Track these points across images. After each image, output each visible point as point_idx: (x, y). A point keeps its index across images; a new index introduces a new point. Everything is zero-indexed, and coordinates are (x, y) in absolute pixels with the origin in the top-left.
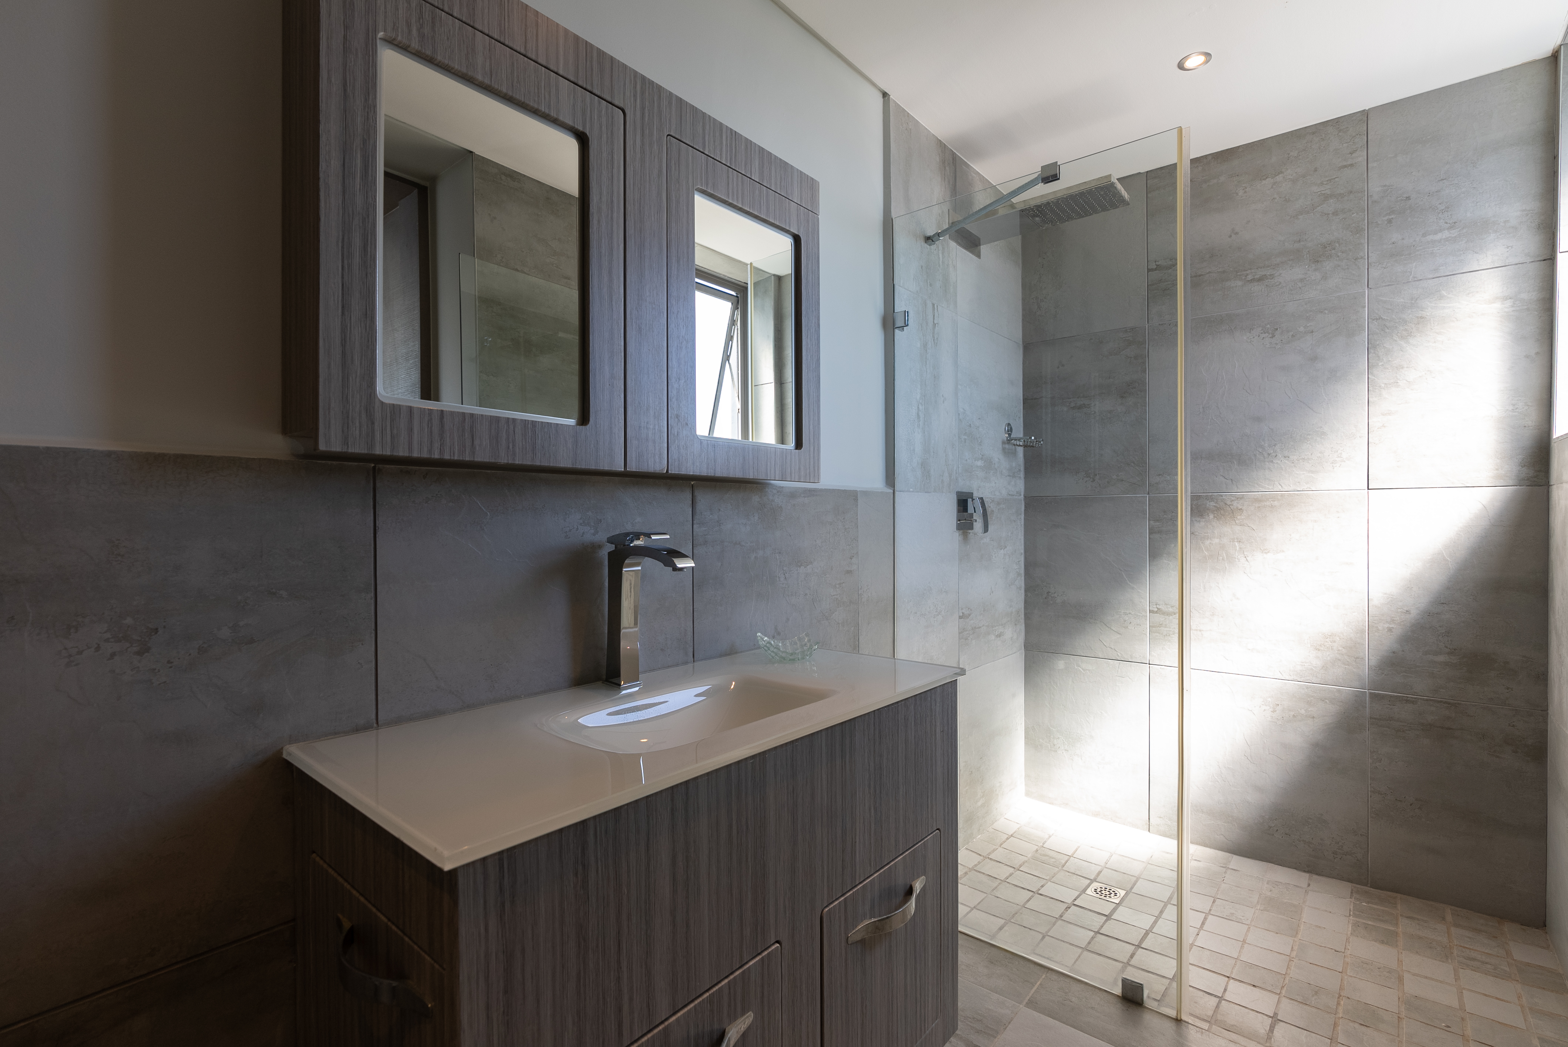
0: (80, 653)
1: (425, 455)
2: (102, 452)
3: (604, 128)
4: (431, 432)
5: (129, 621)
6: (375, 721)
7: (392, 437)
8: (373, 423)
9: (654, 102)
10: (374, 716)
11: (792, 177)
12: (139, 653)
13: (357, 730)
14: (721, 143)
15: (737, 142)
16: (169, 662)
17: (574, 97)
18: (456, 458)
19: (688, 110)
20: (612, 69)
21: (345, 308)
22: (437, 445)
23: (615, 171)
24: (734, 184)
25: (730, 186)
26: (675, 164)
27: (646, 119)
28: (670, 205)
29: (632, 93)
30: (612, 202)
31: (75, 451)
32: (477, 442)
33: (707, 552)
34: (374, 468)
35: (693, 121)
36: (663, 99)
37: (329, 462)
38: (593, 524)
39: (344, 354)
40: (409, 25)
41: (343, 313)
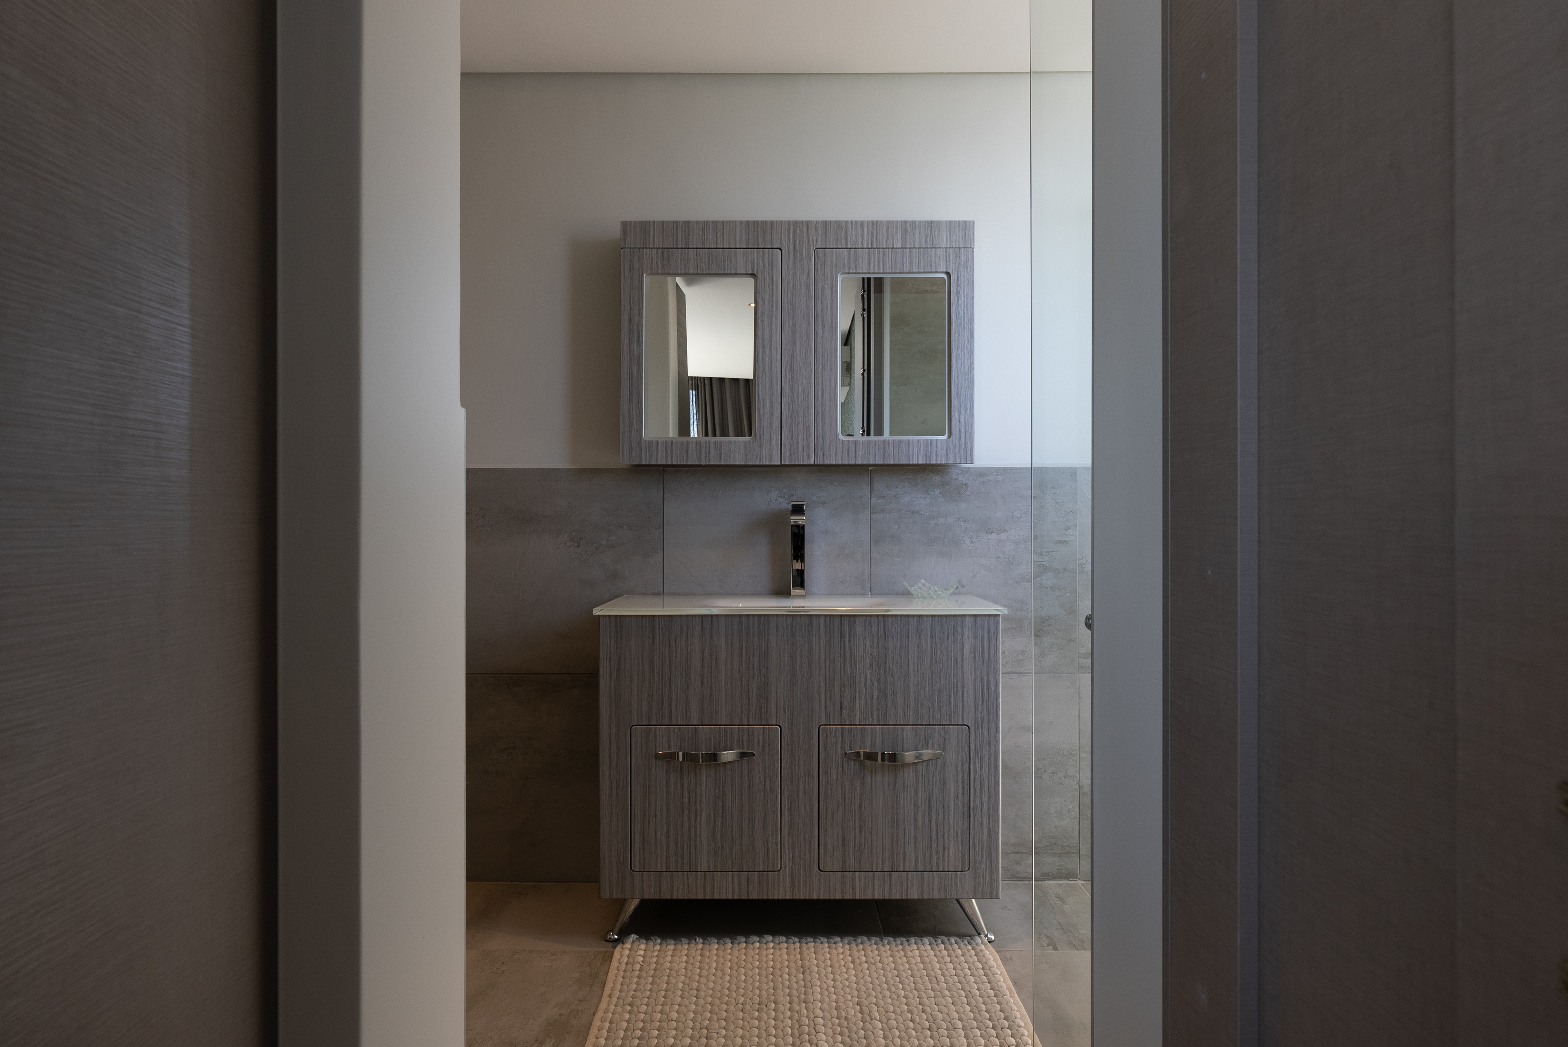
0: (560, 544)
1: (664, 463)
2: (567, 469)
3: (767, 266)
4: (667, 452)
5: (574, 534)
6: (662, 592)
7: (649, 456)
8: (641, 450)
9: (803, 233)
10: (662, 589)
11: (939, 230)
12: (577, 547)
13: (654, 594)
14: (863, 234)
15: (878, 228)
16: (586, 552)
17: (746, 256)
18: (679, 463)
19: (832, 226)
20: (772, 228)
21: (630, 401)
22: (669, 458)
23: (774, 287)
24: (875, 258)
25: (872, 261)
26: (821, 265)
27: (798, 247)
28: (817, 293)
29: (787, 236)
30: (772, 306)
31: (560, 469)
32: (689, 455)
33: (884, 518)
34: (663, 469)
35: (836, 231)
36: (811, 228)
37: (644, 468)
38: (787, 497)
39: (630, 421)
40: (657, 263)
41: (629, 404)
